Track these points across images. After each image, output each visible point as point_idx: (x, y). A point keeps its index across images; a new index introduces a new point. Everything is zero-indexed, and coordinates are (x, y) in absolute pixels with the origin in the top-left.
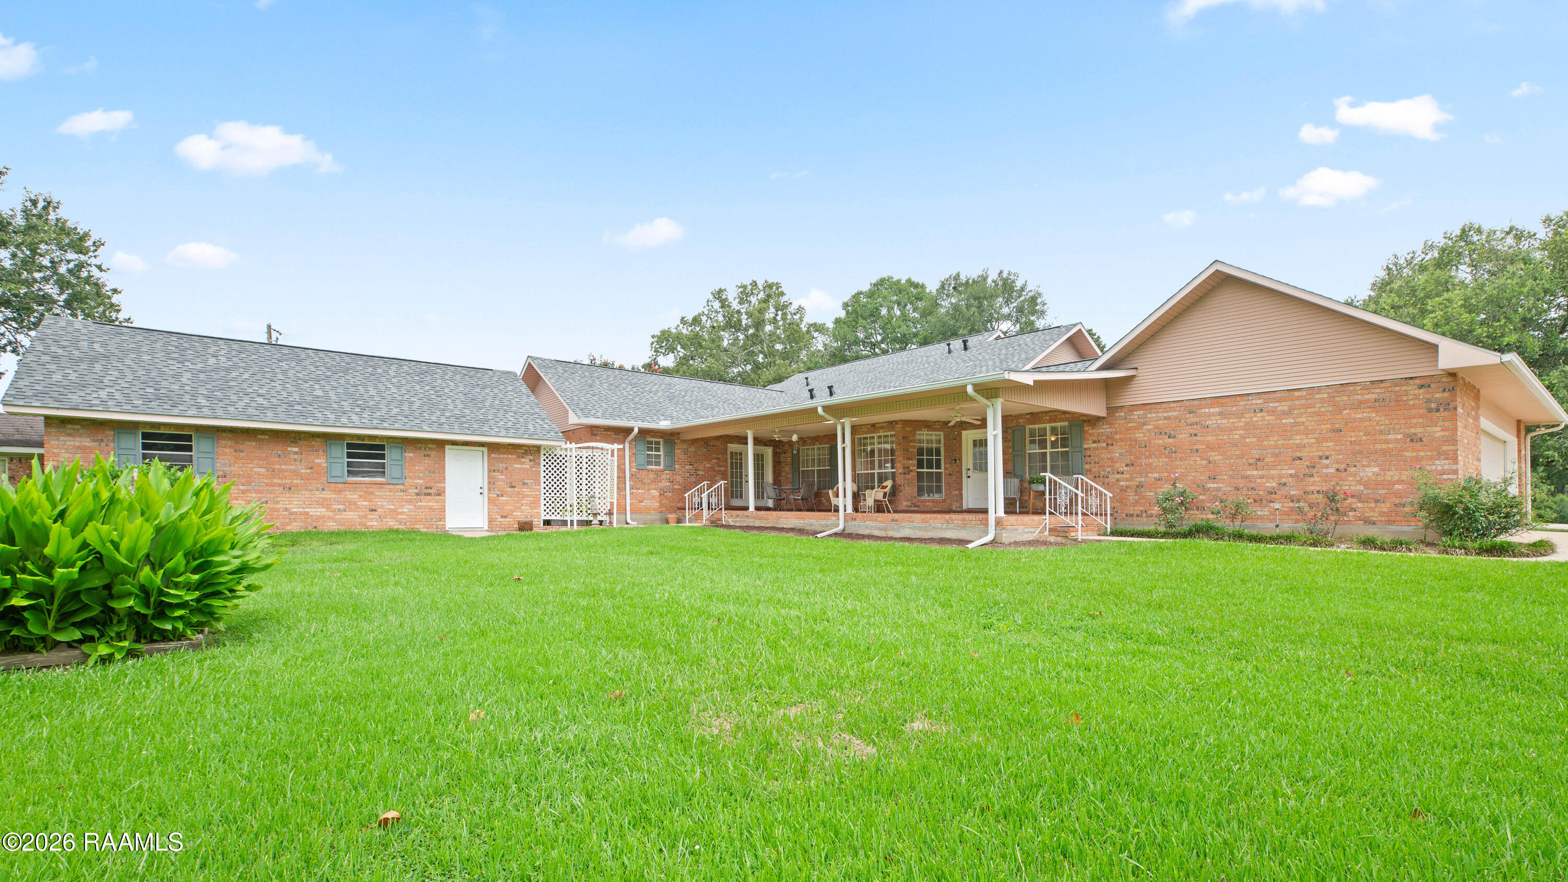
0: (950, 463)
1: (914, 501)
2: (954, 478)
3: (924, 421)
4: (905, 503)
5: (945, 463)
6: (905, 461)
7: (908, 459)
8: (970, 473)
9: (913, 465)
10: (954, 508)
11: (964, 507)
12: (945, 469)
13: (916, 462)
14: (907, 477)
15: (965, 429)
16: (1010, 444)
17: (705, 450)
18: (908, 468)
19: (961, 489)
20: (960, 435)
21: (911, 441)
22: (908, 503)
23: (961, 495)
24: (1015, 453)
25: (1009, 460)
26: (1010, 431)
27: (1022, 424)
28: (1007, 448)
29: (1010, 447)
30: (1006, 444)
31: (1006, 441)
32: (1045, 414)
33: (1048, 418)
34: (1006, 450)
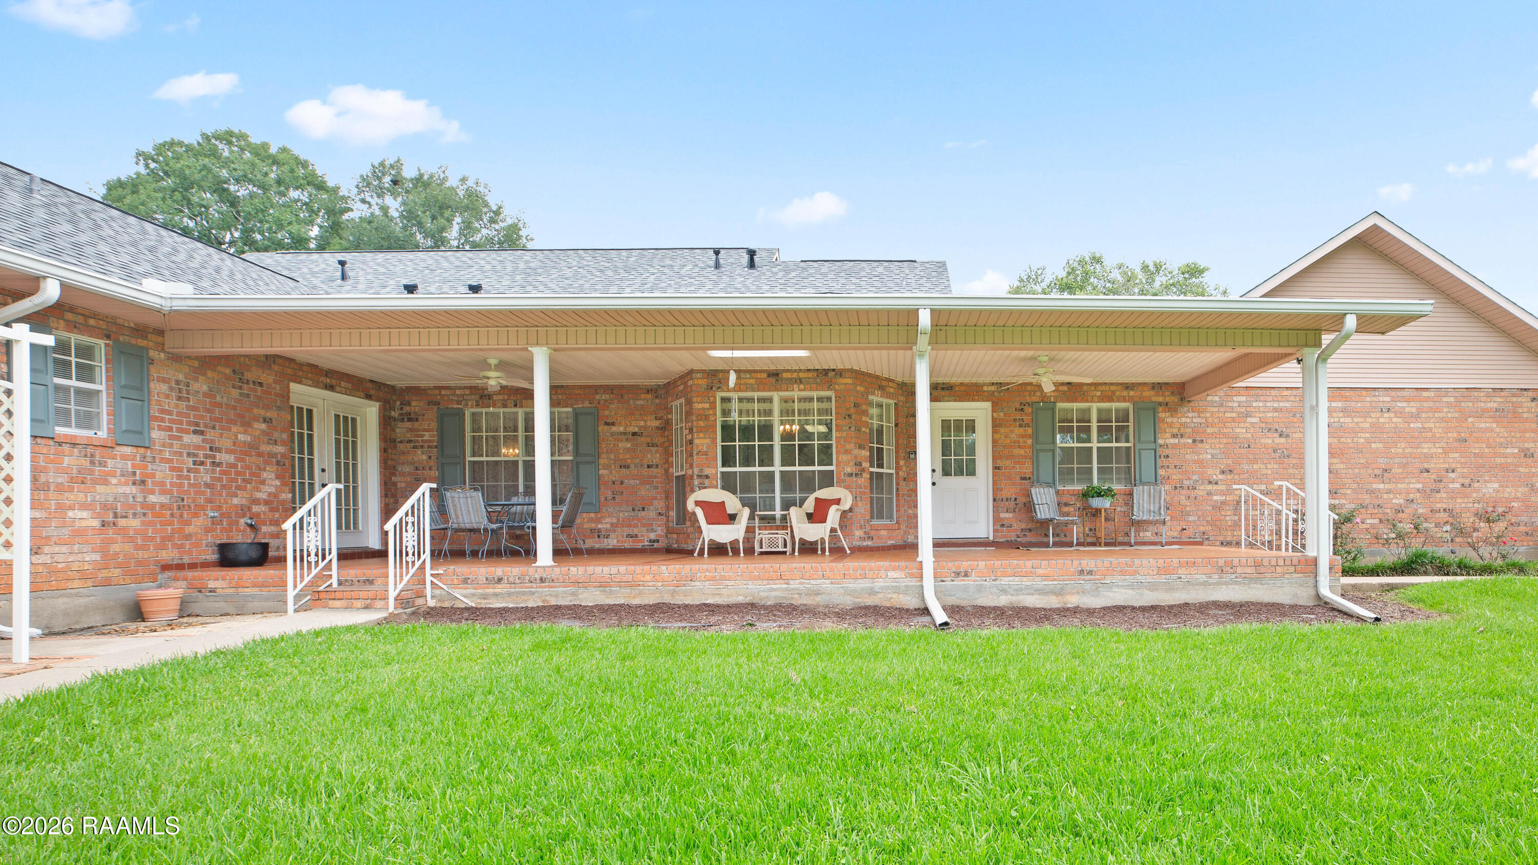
0: (905, 459)
1: (868, 528)
2: (911, 485)
3: (877, 378)
4: (858, 533)
5: (897, 458)
6: (857, 452)
7: (860, 447)
8: (936, 477)
9: (866, 460)
10: (911, 539)
12: (898, 468)
13: (868, 454)
14: (859, 481)
15: (937, 400)
16: (1030, 431)
17: (235, 393)
18: (861, 464)
21: (863, 413)
24: (1039, 447)
25: (1026, 457)
26: (1028, 410)
27: (1052, 400)
28: (1022, 436)
29: (1030, 436)
30: (1021, 431)
31: (1020, 426)
32: (1093, 388)
33: (1099, 394)
34: (1021, 440)
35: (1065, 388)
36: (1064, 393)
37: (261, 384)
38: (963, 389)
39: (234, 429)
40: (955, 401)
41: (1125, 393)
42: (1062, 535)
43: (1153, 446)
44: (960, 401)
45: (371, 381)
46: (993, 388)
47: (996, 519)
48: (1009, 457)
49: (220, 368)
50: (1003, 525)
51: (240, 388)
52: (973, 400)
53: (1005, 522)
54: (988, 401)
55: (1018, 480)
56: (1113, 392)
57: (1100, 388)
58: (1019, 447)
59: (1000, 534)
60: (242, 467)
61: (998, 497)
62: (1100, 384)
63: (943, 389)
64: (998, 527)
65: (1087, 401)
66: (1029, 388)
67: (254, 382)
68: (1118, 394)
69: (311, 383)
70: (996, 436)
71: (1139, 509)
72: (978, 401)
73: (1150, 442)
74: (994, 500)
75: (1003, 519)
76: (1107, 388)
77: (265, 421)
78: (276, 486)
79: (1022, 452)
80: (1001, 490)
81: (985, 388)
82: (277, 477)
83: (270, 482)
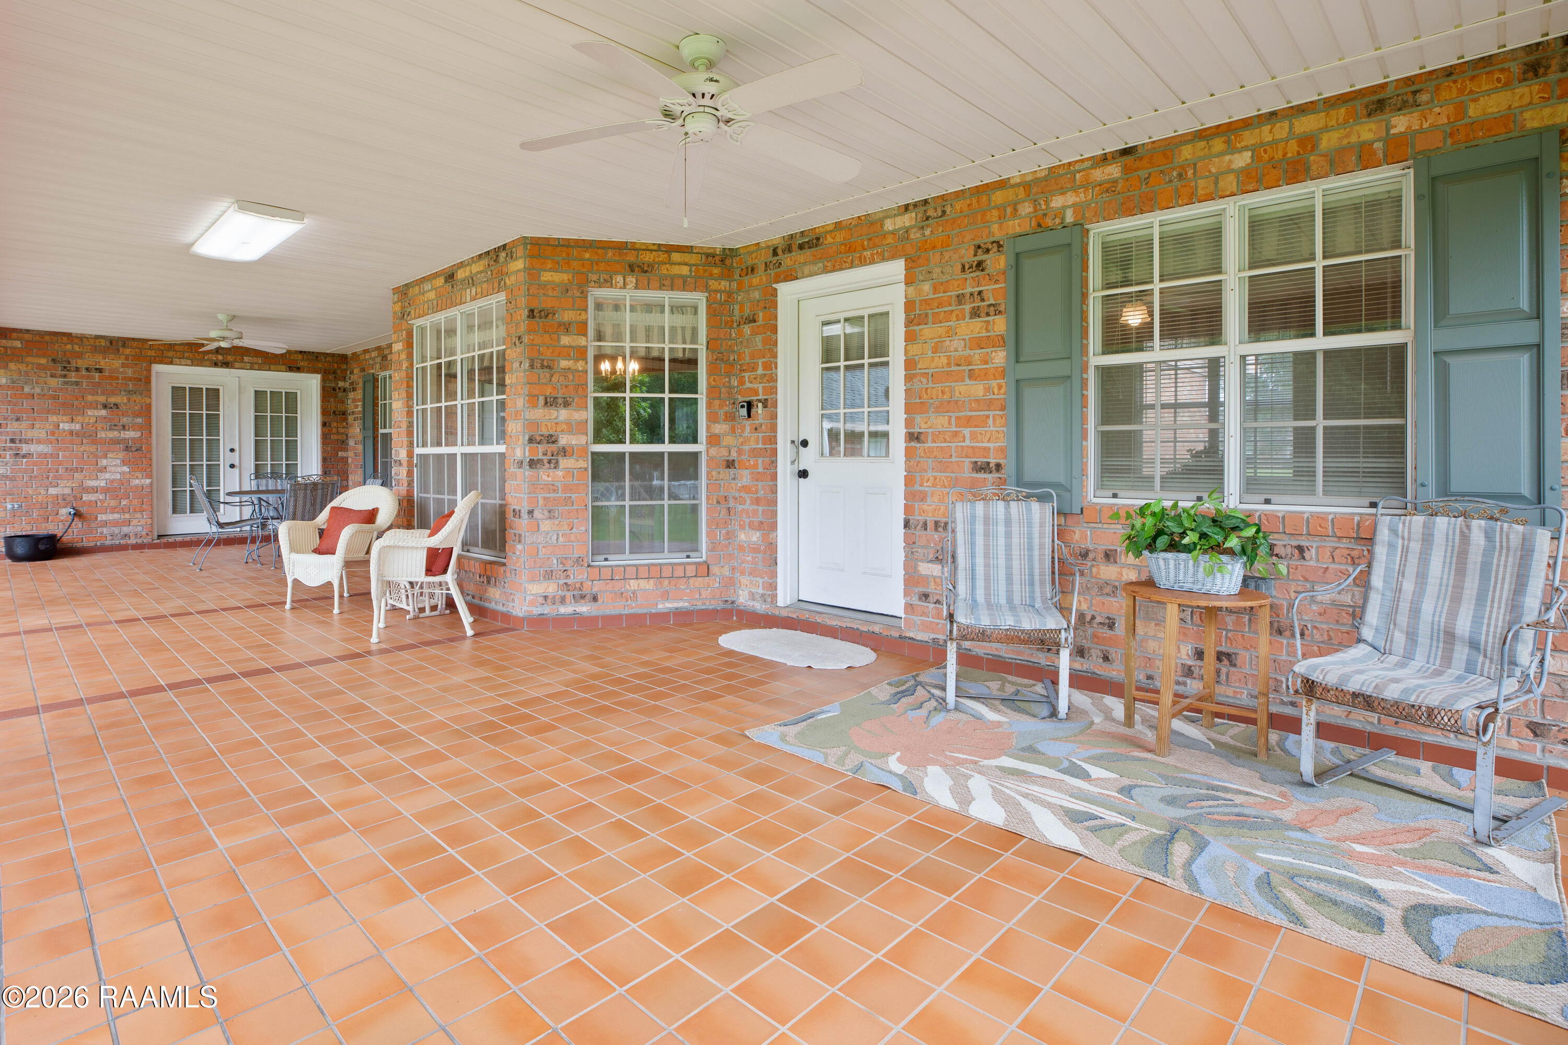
0: (730, 417)
1: (578, 575)
2: (745, 477)
3: (622, 247)
4: (537, 588)
5: (712, 418)
6: (539, 413)
7: (550, 402)
8: (808, 459)
9: (577, 428)
10: (743, 599)
11: (784, 598)
12: (714, 440)
13: (589, 414)
14: (545, 475)
15: (791, 276)
16: (1000, 325)
18: (551, 439)
19: (769, 525)
20: (770, 302)
21: (566, 328)
22: (551, 588)
23: (772, 548)
24: (1025, 371)
25: (989, 404)
26: (997, 262)
27: (1069, 218)
28: (978, 343)
29: (1001, 342)
30: (975, 327)
31: (975, 313)
32: (1218, 144)
33: (1242, 160)
34: (977, 354)
35: (1114, 170)
36: (1110, 187)
37: (100, 370)
38: (840, 237)
39: (53, 418)
40: (826, 271)
41: (1367, 131)
42: (1095, 653)
43: (1527, 332)
44: (834, 270)
45: (301, 352)
46: (907, 220)
47: (912, 579)
48: (944, 407)
49: (29, 359)
50: (925, 596)
51: (65, 376)
52: (863, 262)
53: (931, 589)
54: (893, 257)
55: (967, 472)
56: (1308, 142)
57: (1249, 137)
58: (972, 375)
59: (917, 619)
60: (63, 457)
61: (914, 518)
62: (1246, 123)
63: (801, 247)
64: (915, 601)
65: (1192, 198)
66: (999, 197)
67: (88, 369)
68: (1328, 142)
69: (189, 362)
70: (915, 349)
71: (1391, 616)
72: (872, 262)
73: (1515, 315)
74: (907, 524)
75: (924, 579)
76: (1281, 130)
77: (105, 406)
78: (123, 473)
79: (977, 389)
80: (923, 499)
81: (889, 225)
82: (124, 463)
83: (113, 469)
